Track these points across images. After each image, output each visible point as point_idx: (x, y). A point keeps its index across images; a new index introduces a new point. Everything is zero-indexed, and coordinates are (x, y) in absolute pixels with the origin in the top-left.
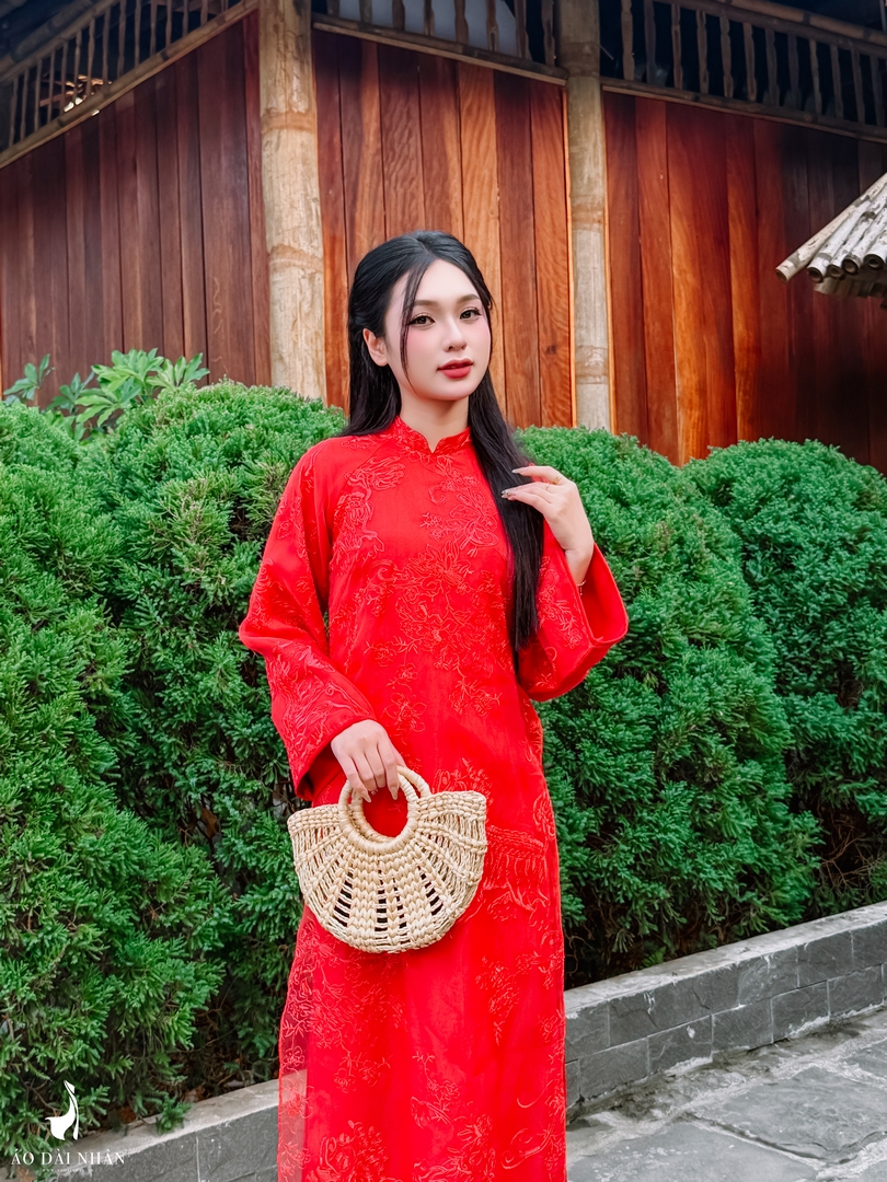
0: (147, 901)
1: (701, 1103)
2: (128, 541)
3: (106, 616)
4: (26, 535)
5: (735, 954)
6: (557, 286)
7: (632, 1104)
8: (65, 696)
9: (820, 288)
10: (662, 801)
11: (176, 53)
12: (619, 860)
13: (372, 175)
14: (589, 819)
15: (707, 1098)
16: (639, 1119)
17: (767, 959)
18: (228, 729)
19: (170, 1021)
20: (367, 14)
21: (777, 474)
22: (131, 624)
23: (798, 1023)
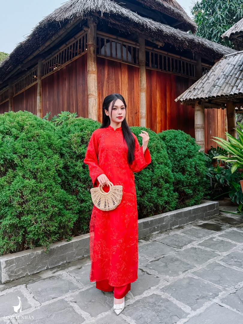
0: (66, 204)
2: (64, 144)
3: (60, 156)
4: (46, 142)
5: (164, 215)
6: (137, 102)
7: (146, 239)
8: (53, 170)
9: (181, 104)
10: (152, 190)
11: (73, 60)
12: (145, 199)
13: (106, 82)
14: (140, 192)
15: (158, 238)
16: (147, 241)
17: (169, 216)
18: (80, 176)
19: (69, 224)
20: (106, 54)
21: (173, 135)
22: (64, 158)
23: (174, 226)
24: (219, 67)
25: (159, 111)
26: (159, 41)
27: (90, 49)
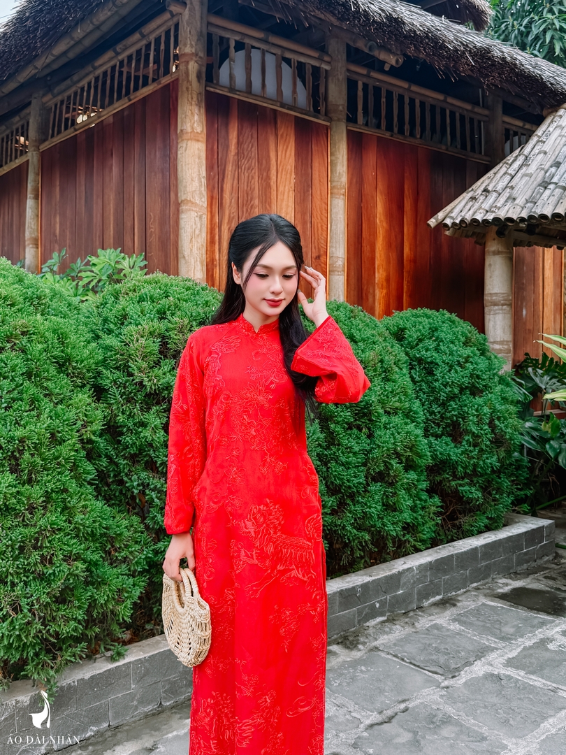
0: (110, 546)
1: (382, 642)
2: (106, 357)
3: (93, 397)
4: (52, 354)
5: (400, 565)
6: (322, 226)
7: (349, 642)
8: (70, 442)
9: (447, 233)
10: (369, 492)
11: (135, 98)
12: (347, 521)
13: (232, 166)
14: (333, 502)
15: (385, 639)
16: (352, 650)
17: (414, 568)
18: (155, 457)
19: (120, 608)
20: (233, 84)
21: (427, 327)
22: (106, 401)
23: (427, 599)
24: (558, 132)
25: (382, 253)
26: (390, 51)
27: (187, 69)
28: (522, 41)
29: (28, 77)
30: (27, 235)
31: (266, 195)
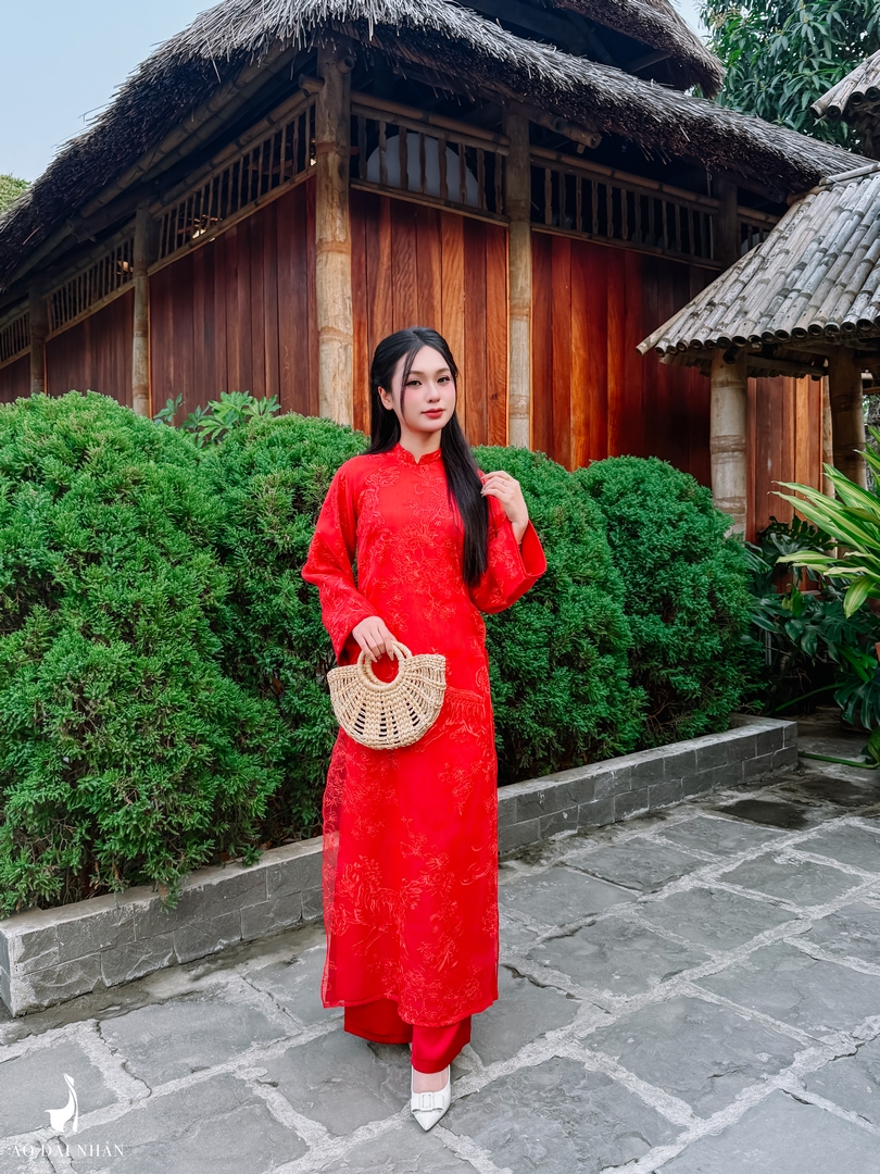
0: (239, 732)
1: (570, 857)
2: (230, 512)
3: (216, 558)
4: (168, 507)
5: (593, 770)
6: (499, 356)
7: (528, 856)
8: (191, 607)
10: (553, 678)
11: (264, 202)
12: (525, 713)
13: (385, 283)
14: (508, 688)
15: (573, 854)
16: (533, 865)
17: (612, 773)
18: (289, 630)
19: (252, 802)
20: (384, 179)
21: (631, 477)
22: (231, 564)
23: (630, 811)
24: (804, 224)
25: (579, 389)
26: (583, 128)
27: (326, 162)
28: (772, 107)
29: (132, 181)
30: (134, 382)
31: (427, 319)
